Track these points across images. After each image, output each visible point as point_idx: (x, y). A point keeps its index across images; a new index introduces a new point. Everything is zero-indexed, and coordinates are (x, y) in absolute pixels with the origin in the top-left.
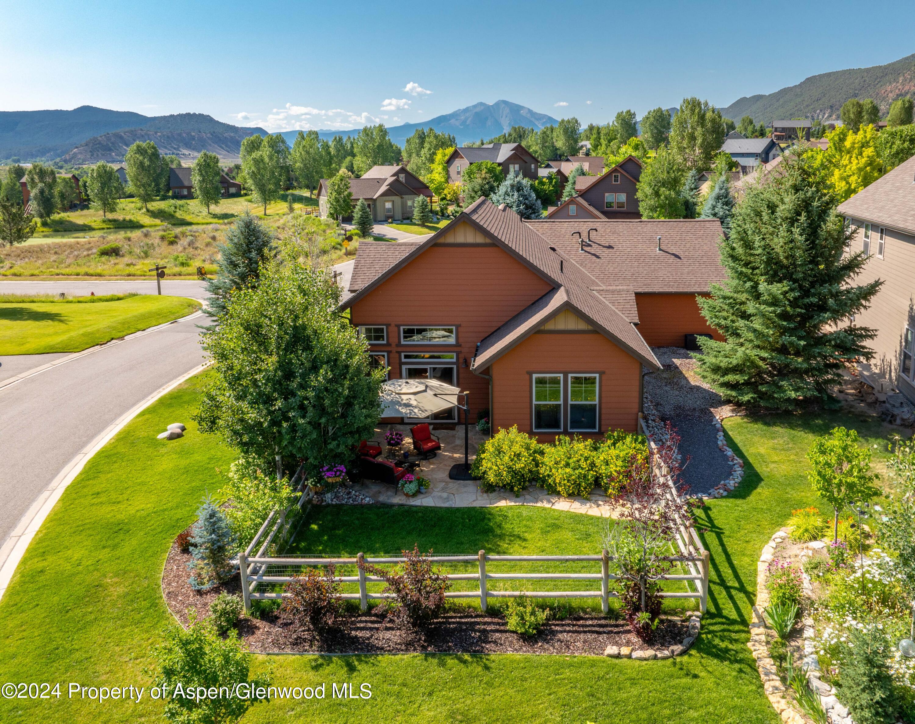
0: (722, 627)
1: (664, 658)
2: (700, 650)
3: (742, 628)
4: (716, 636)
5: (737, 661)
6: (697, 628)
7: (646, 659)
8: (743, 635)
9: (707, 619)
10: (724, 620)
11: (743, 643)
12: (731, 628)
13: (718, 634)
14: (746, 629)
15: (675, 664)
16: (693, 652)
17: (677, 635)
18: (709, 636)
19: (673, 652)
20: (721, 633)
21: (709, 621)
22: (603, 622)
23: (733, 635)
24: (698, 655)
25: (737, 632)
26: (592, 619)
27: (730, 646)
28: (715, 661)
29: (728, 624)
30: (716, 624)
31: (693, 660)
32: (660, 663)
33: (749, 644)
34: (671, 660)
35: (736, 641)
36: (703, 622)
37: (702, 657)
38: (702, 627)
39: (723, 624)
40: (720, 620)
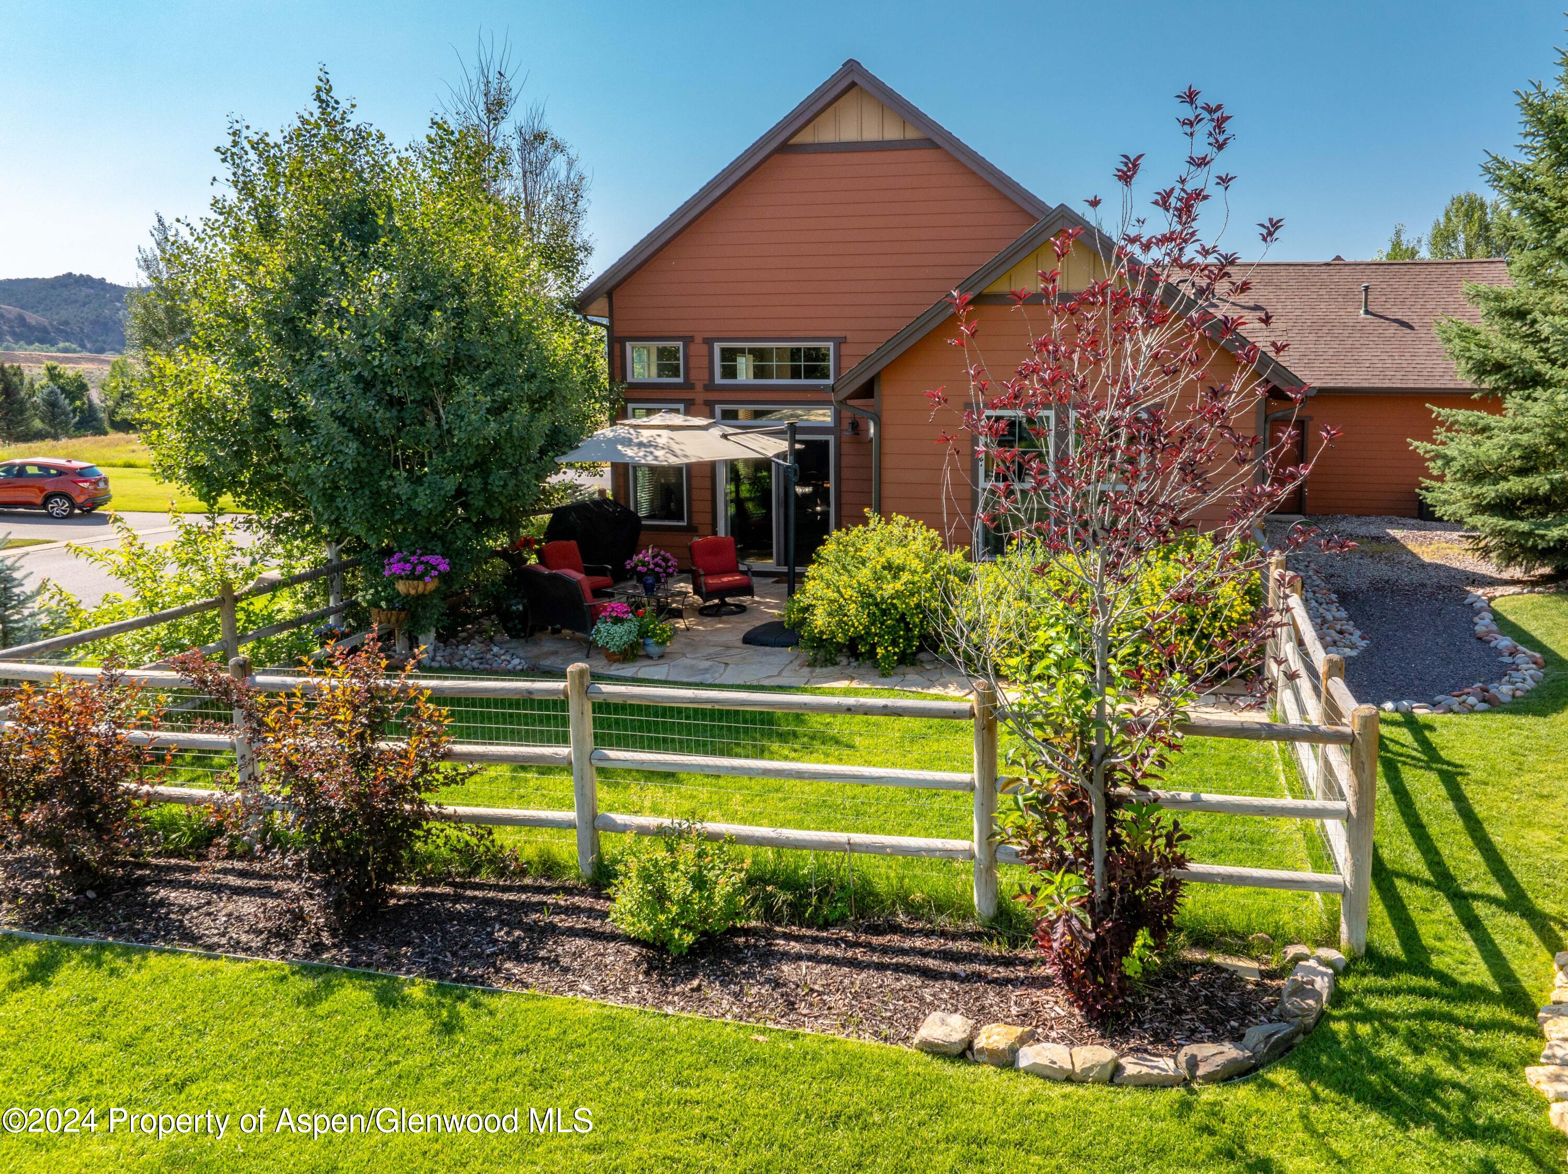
0: (1421, 1004)
1: (1147, 1084)
2: (1309, 1072)
3: (1504, 1014)
4: (1394, 1032)
5: (1470, 1131)
6: (1317, 995)
7: (1069, 1078)
8: (1511, 1042)
9: (1364, 974)
10: (1432, 983)
11: (1507, 1067)
12: (1460, 1011)
13: (1402, 1026)
14: (1525, 1022)
15: (1185, 1107)
16: (1281, 1076)
17: (1229, 1013)
18: (1364, 1029)
19: (1193, 1064)
20: (1415, 1025)
21: (1370, 981)
22: (963, 946)
23: (1465, 1037)
24: (1301, 1087)
25: (1481, 1027)
26: (928, 934)
27: (1447, 1072)
28: (1373, 1119)
29: (1449, 999)
30: (1397, 992)
31: (1270, 1103)
32: (1126, 1098)
33: (1535, 1075)
34: (1176, 1093)
35: (1478, 1056)
36: (1347, 984)
37: (1316, 1098)
38: (1338, 997)
39: (1426, 993)
40: (1417, 981)
